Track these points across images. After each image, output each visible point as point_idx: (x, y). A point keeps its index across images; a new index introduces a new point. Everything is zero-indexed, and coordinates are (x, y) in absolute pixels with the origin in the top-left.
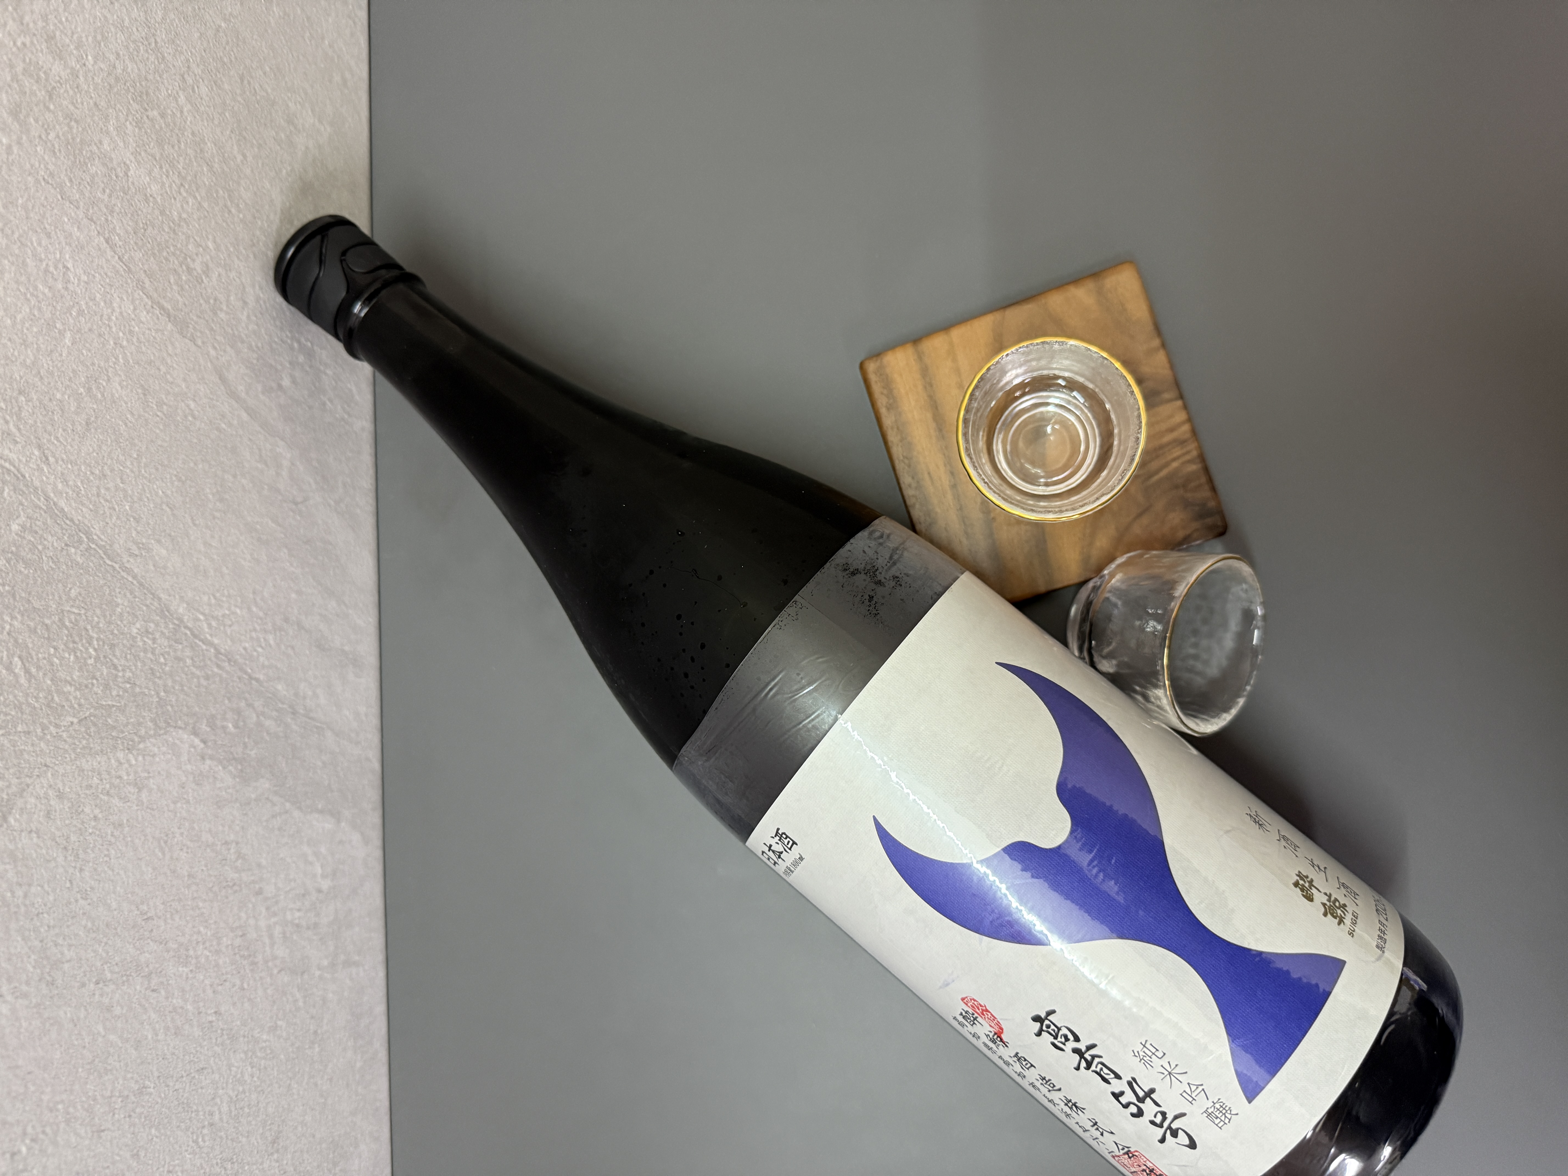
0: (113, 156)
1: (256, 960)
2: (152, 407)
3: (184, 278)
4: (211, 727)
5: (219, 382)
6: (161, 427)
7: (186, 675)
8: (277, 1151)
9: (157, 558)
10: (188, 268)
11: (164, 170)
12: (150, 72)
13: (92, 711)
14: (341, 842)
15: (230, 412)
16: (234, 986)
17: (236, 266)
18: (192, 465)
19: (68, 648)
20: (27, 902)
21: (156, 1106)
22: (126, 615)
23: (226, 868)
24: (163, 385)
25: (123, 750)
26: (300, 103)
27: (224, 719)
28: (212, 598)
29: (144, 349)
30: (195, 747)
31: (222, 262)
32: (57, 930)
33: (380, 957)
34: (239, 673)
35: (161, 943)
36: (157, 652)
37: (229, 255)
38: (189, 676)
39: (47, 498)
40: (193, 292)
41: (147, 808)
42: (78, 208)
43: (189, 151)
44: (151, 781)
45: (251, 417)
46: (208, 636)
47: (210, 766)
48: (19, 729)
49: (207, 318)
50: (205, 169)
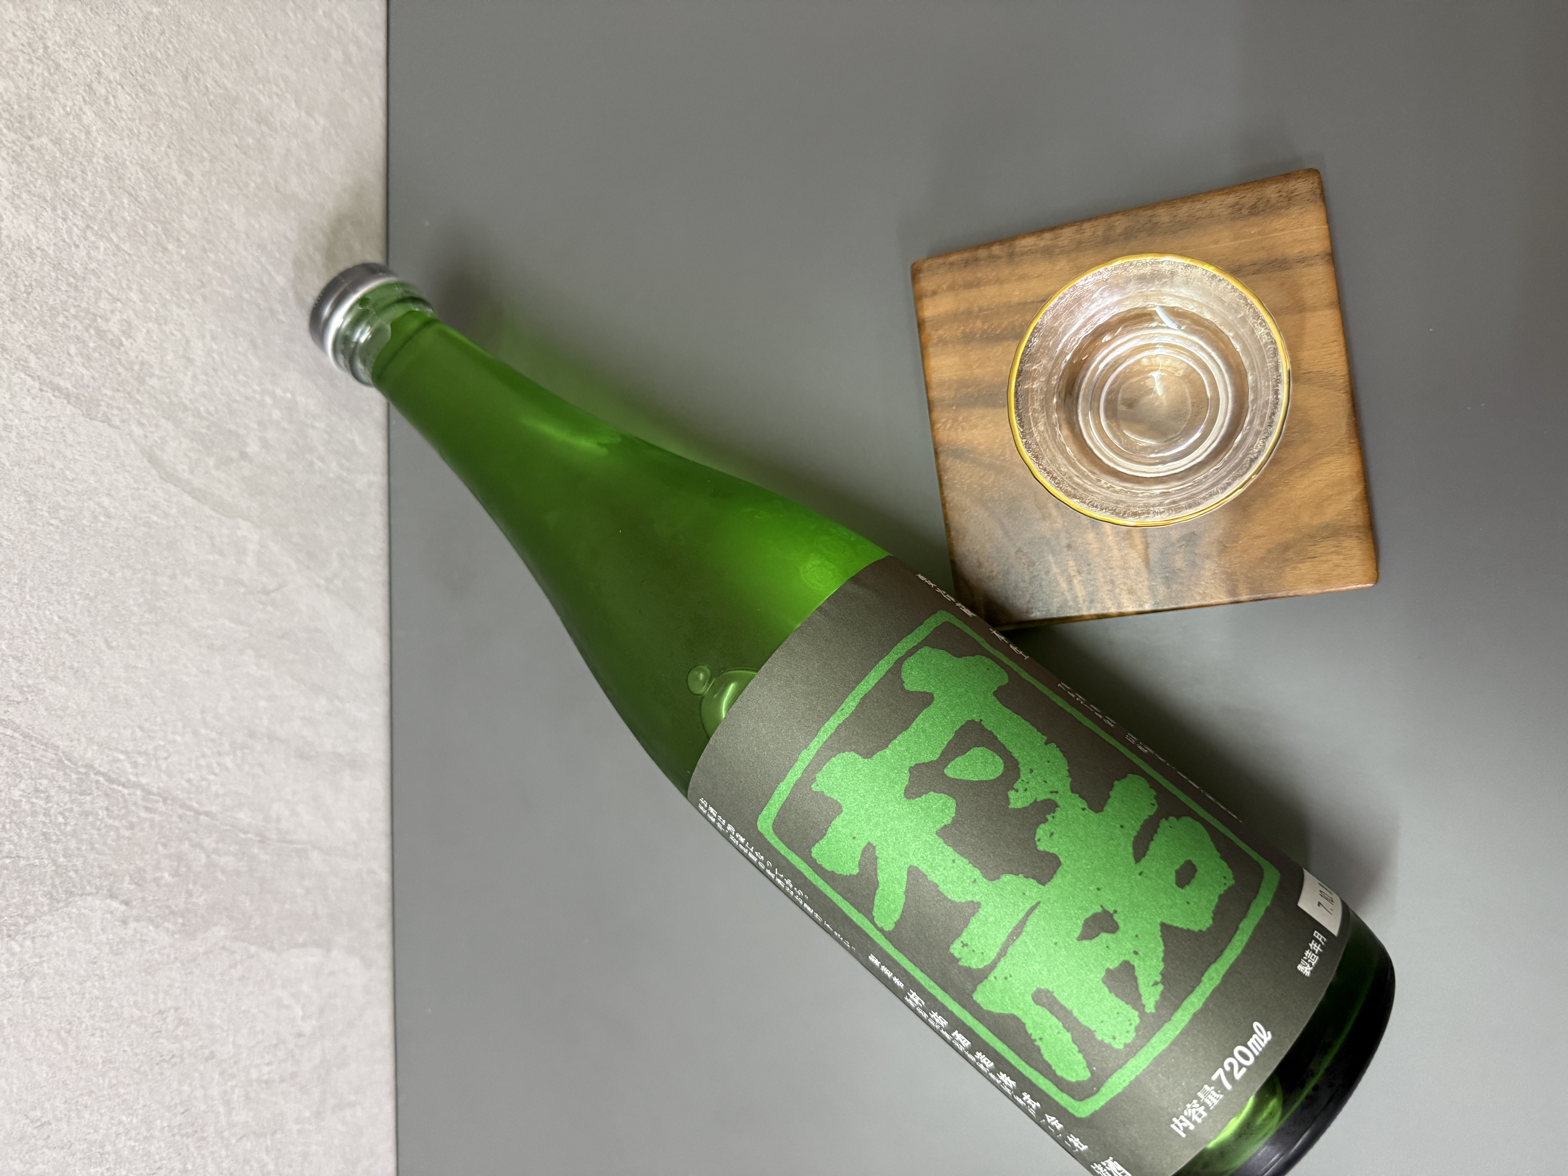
1: (205, 1135)
2: (42, 516)
3: (92, 345)
4: (136, 884)
5: (148, 465)
6: (57, 537)
7: (99, 830)
9: (51, 699)
10: (99, 331)
11: (59, 212)
12: (37, 87)
14: (332, 973)
15: (165, 500)
16: (173, 1170)
17: (175, 317)
18: (105, 575)
23: (161, 1040)
24: (59, 484)
26: (277, 95)
27: (157, 868)
28: (137, 730)
29: (28, 445)
30: (111, 912)
31: (154, 315)
34: (180, 811)
35: (62, 1148)
36: (52, 811)
37: (164, 305)
38: (102, 832)
40: (107, 361)
41: (40, 997)
43: (100, 182)
44: (45, 965)
45: (199, 501)
46: (133, 778)
47: (135, 929)
49: (129, 389)
50: (126, 201)
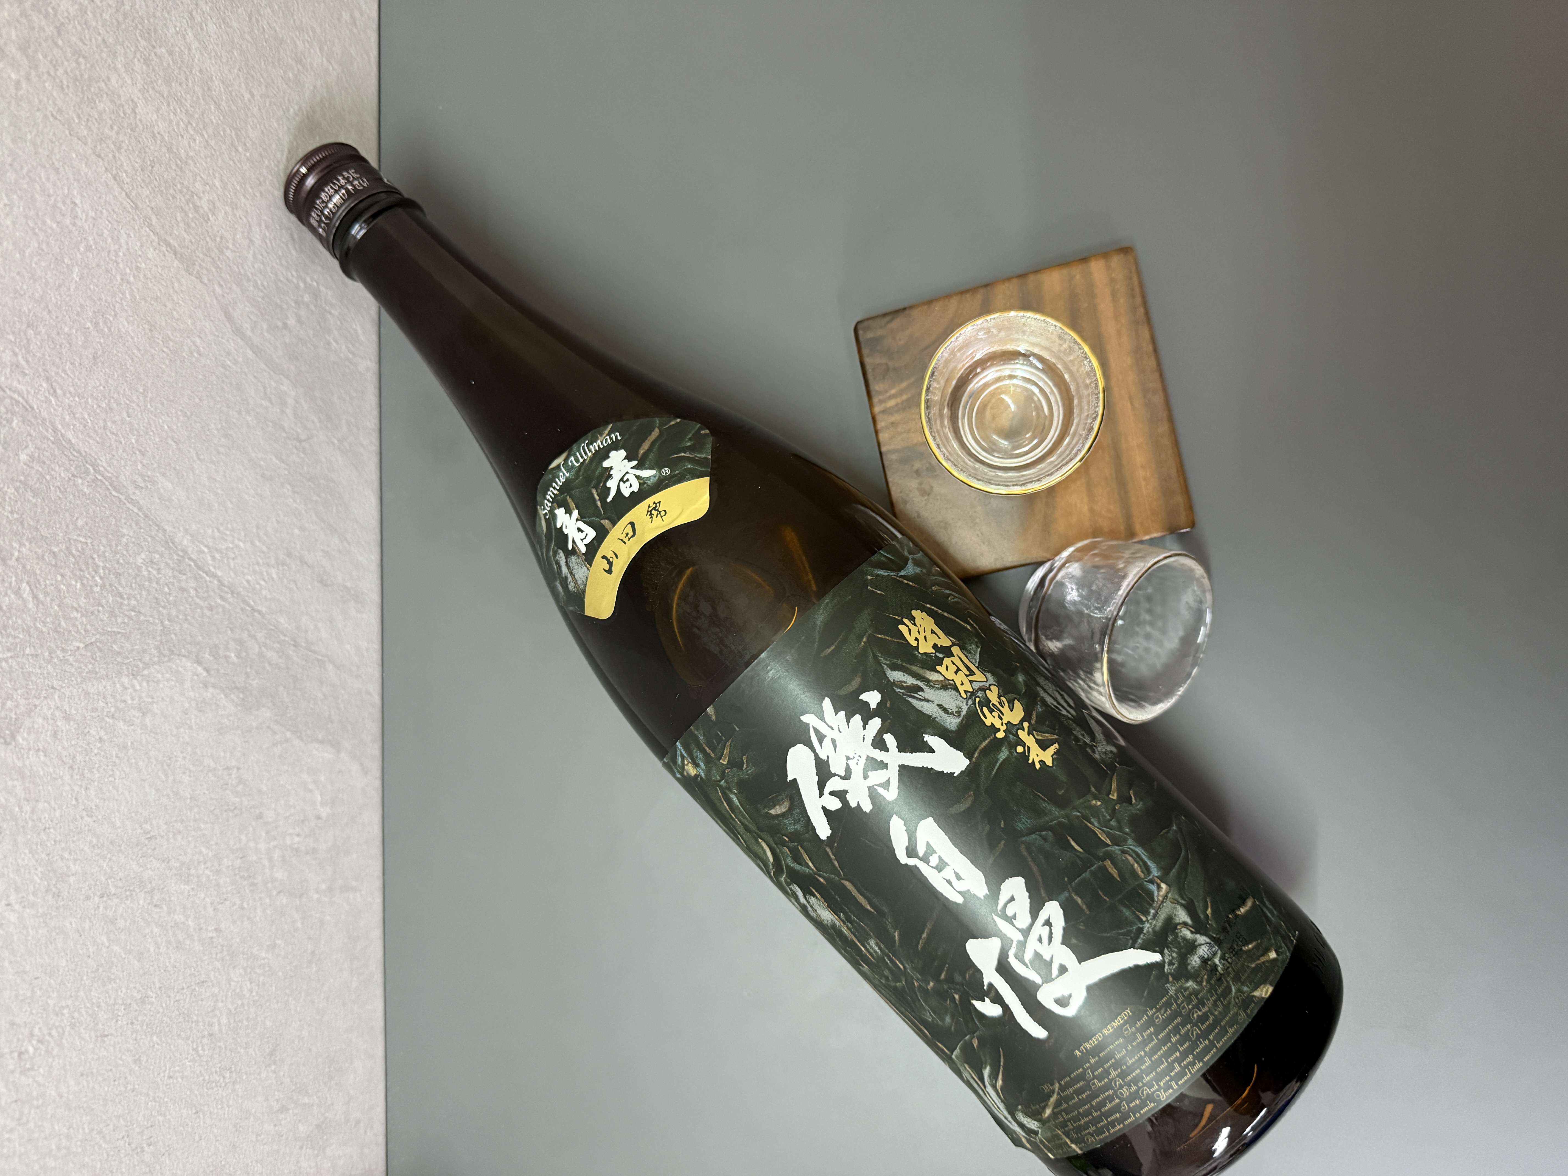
0: (121, 93)
1: (256, 881)
2: (158, 343)
3: (190, 215)
4: (214, 656)
5: (225, 319)
6: (167, 362)
7: (190, 605)
8: (275, 1063)
9: (162, 491)
10: (195, 206)
11: (172, 108)
13: (98, 637)
14: (340, 772)
15: (235, 349)
16: (234, 904)
17: (243, 205)
18: (197, 400)
19: (75, 575)
20: (35, 818)
21: (158, 1016)
22: (131, 545)
23: (227, 792)
24: (169, 321)
25: (128, 676)
26: (308, 42)
28: (215, 530)
29: (150, 285)
30: (197, 675)
31: (229, 201)
32: (63, 845)
33: (377, 884)
34: (242, 605)
35: (163, 861)
36: (161, 582)
37: (235, 194)
38: (193, 607)
39: (55, 430)
40: (200, 230)
41: (151, 731)
42: (86, 144)
43: (197, 89)
44: (155, 706)
45: (256, 355)
46: (212, 569)
47: (212, 694)
48: (28, 651)
49: (213, 255)
50: (213, 108)
